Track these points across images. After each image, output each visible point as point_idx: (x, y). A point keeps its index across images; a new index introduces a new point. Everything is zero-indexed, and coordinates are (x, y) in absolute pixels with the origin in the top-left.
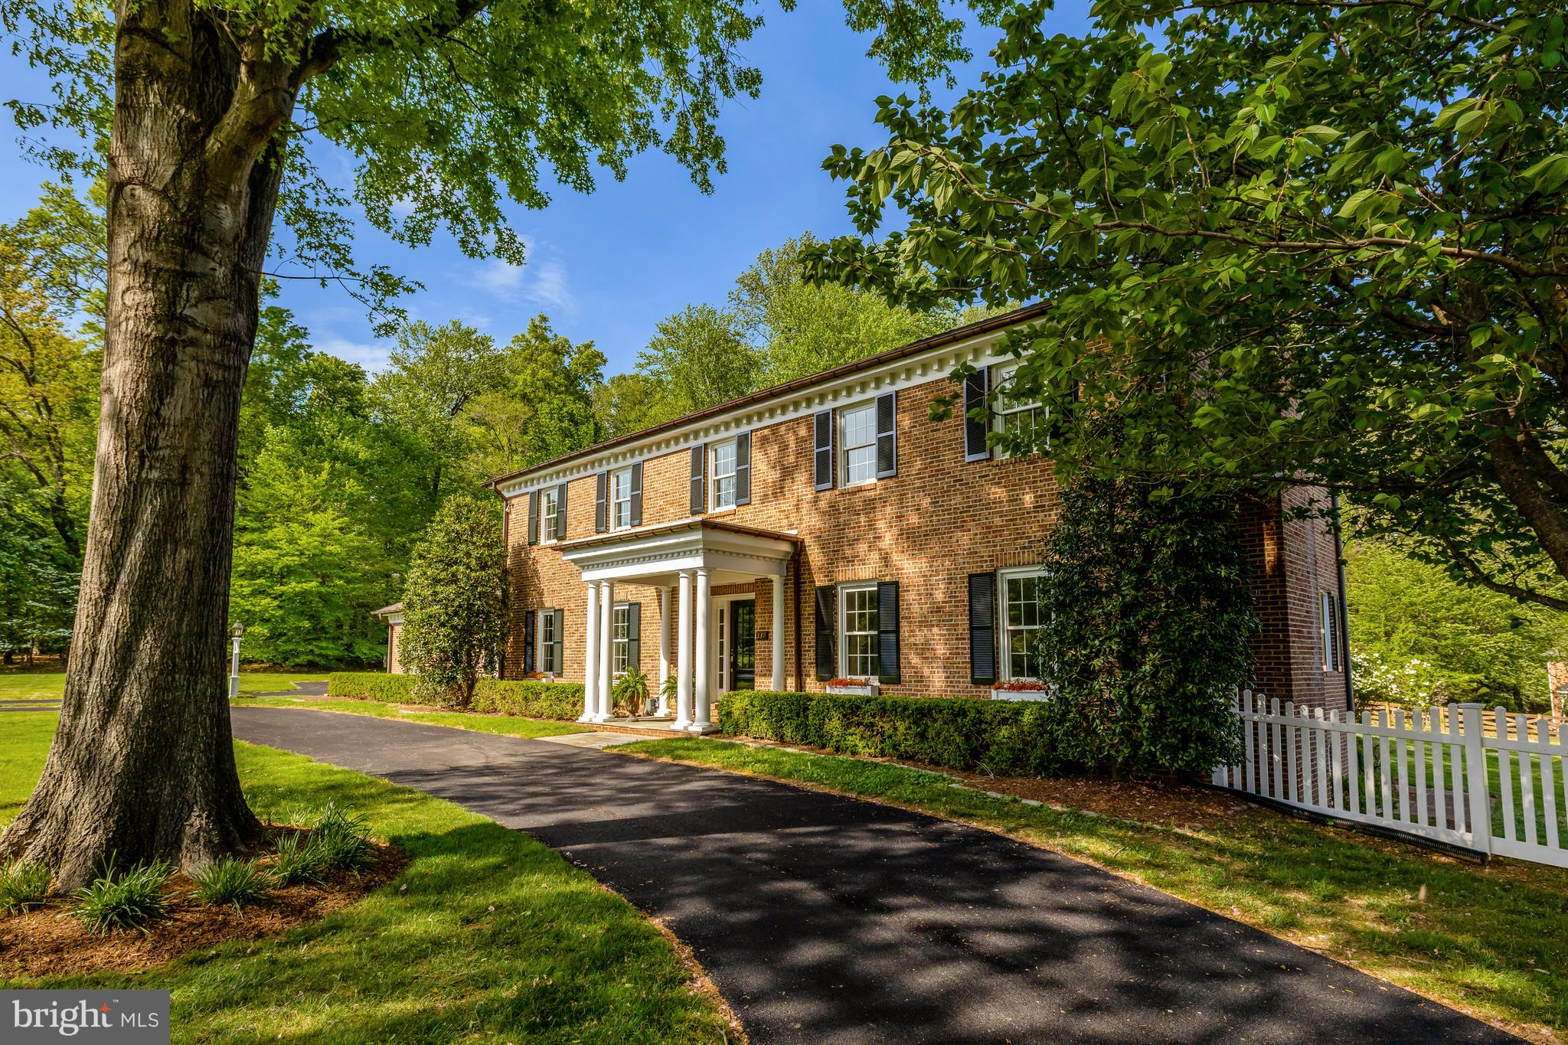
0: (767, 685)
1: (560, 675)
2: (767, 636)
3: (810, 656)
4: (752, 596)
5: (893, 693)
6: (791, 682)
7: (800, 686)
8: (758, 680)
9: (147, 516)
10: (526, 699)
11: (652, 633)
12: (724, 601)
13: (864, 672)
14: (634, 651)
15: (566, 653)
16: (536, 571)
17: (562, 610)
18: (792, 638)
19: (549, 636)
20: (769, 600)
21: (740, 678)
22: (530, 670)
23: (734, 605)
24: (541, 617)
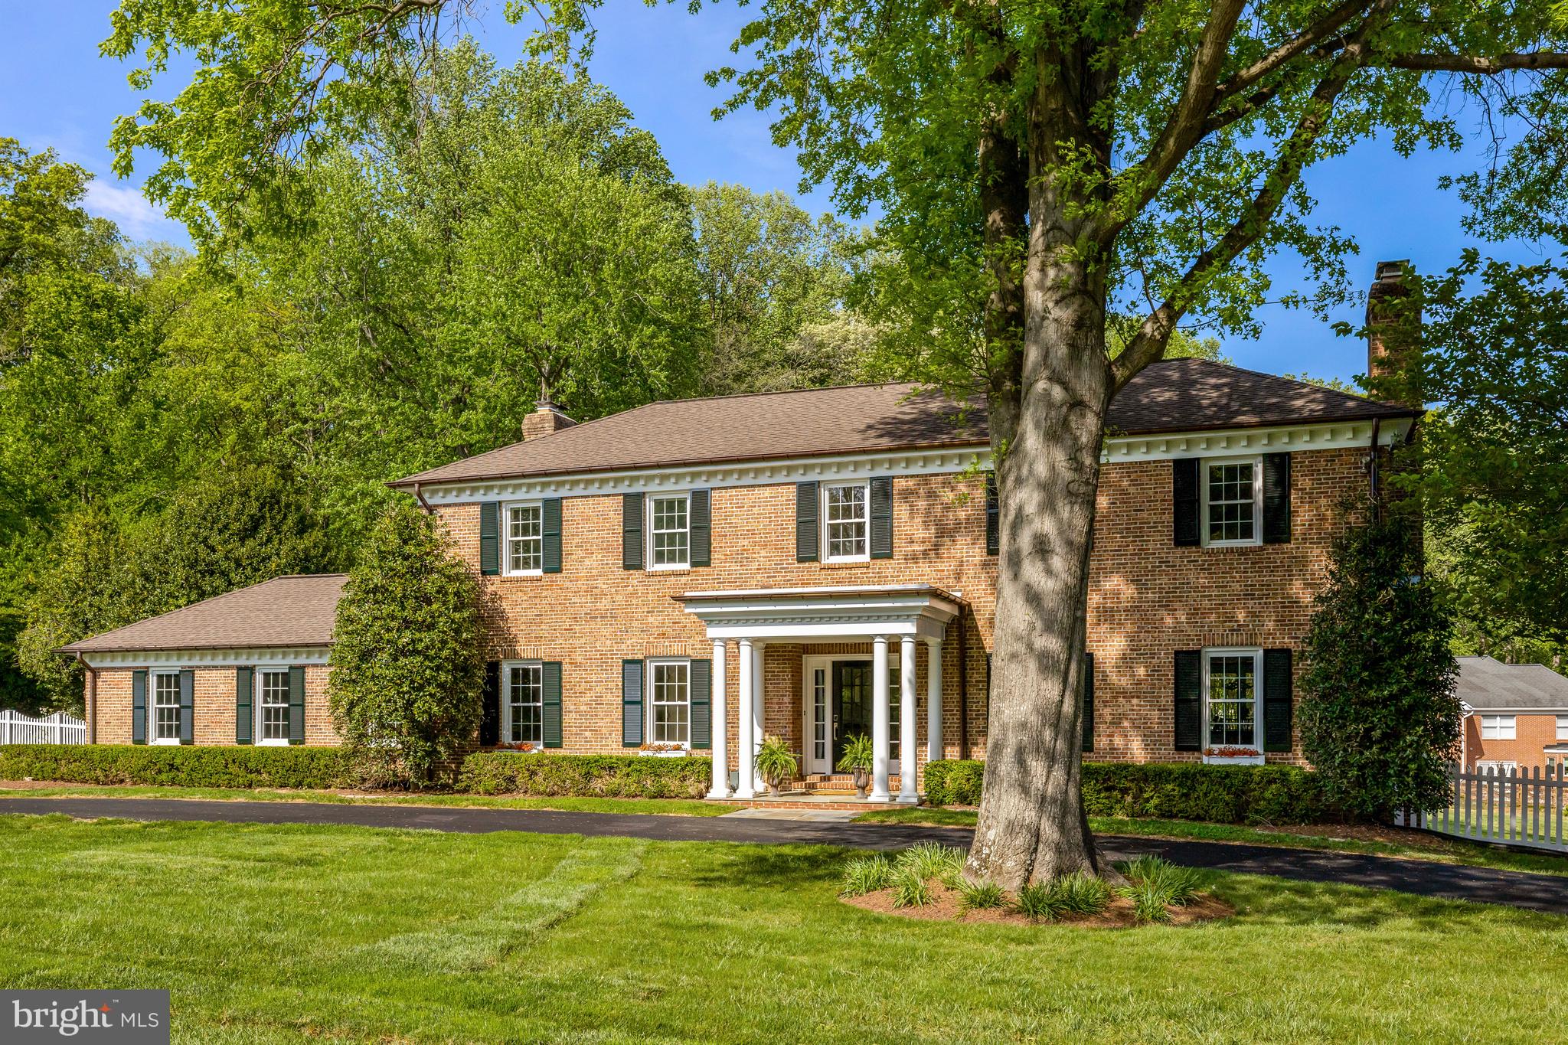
1: (558, 745)
3: (977, 724)
7: (966, 755)
14: (702, 716)
15: (569, 717)
16: (501, 614)
17: (558, 663)
18: (953, 706)
22: (490, 738)
23: (837, 666)
24: (506, 670)
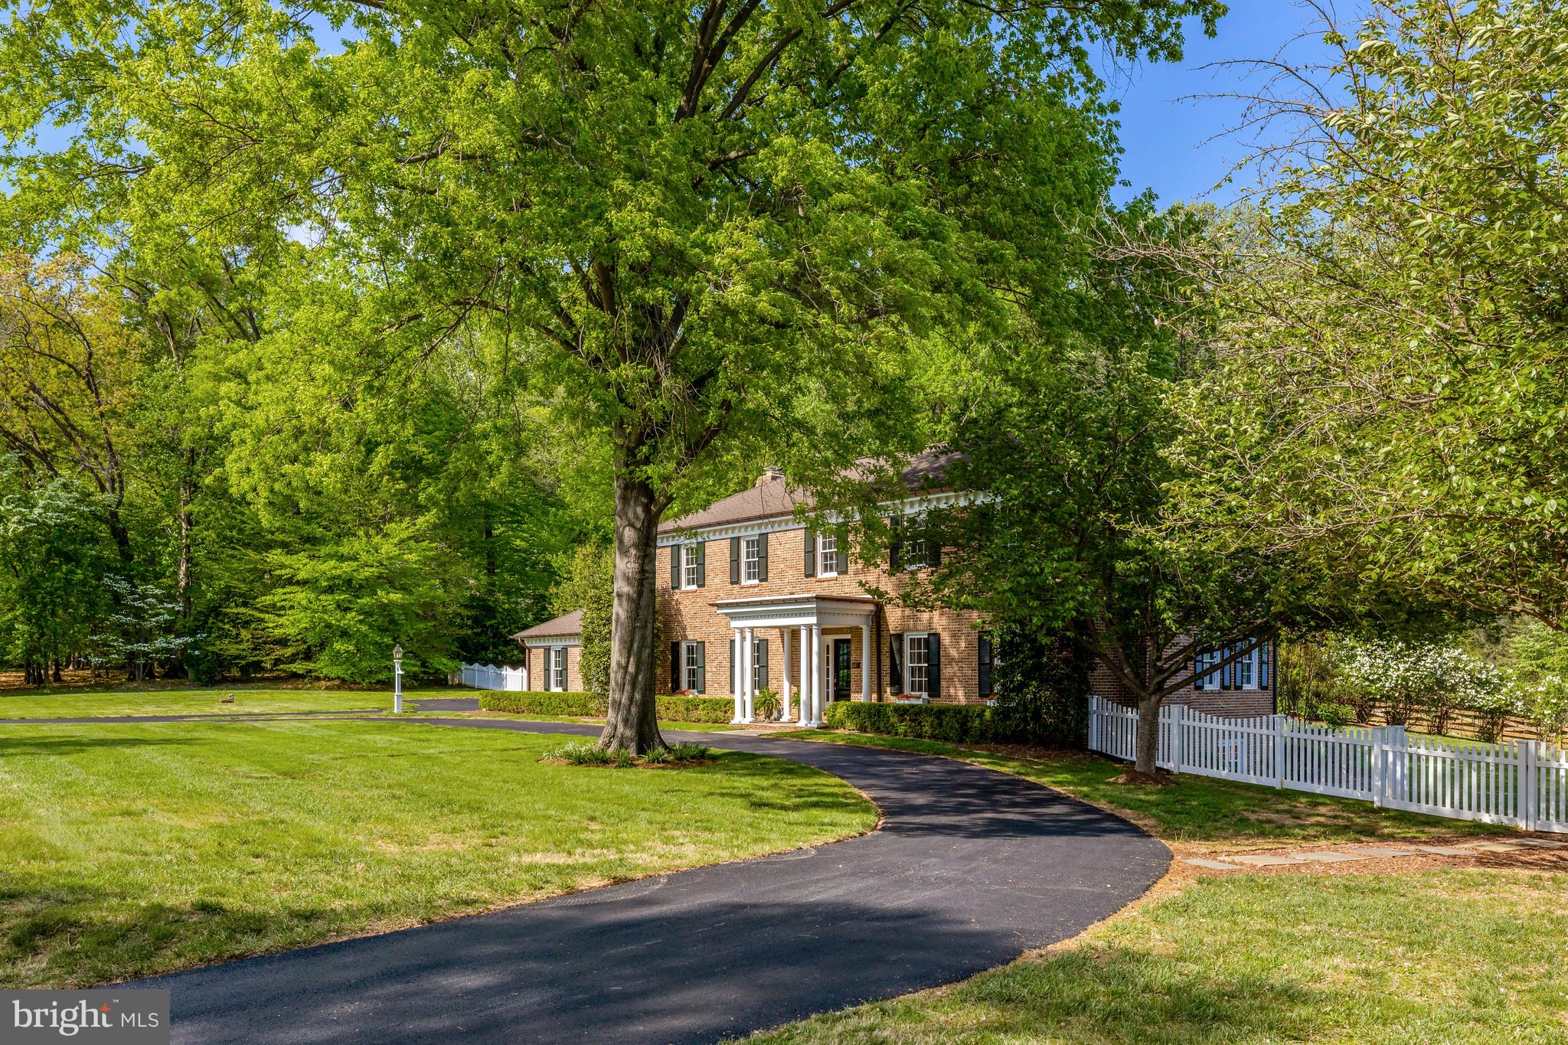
0: (858, 698)
1: (703, 692)
2: (859, 666)
3: (886, 679)
4: (849, 636)
5: (937, 703)
6: (875, 696)
7: (880, 698)
8: (853, 696)
9: (637, 638)
10: (687, 709)
11: (778, 662)
12: (830, 639)
13: (920, 690)
14: (763, 674)
15: (708, 676)
16: (679, 610)
17: (703, 643)
18: (875, 668)
19: (691, 661)
20: (861, 642)
21: (842, 692)
22: (676, 688)
23: (837, 642)
24: (684, 646)
